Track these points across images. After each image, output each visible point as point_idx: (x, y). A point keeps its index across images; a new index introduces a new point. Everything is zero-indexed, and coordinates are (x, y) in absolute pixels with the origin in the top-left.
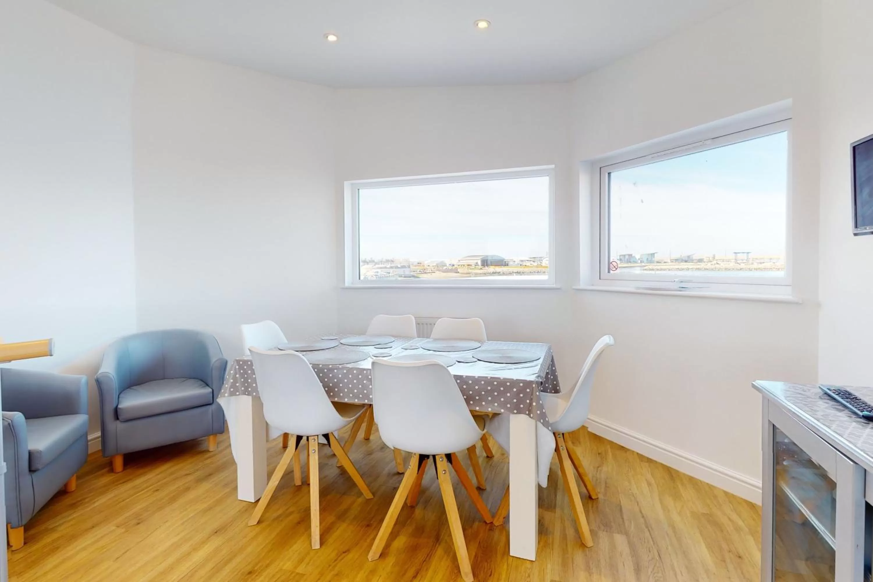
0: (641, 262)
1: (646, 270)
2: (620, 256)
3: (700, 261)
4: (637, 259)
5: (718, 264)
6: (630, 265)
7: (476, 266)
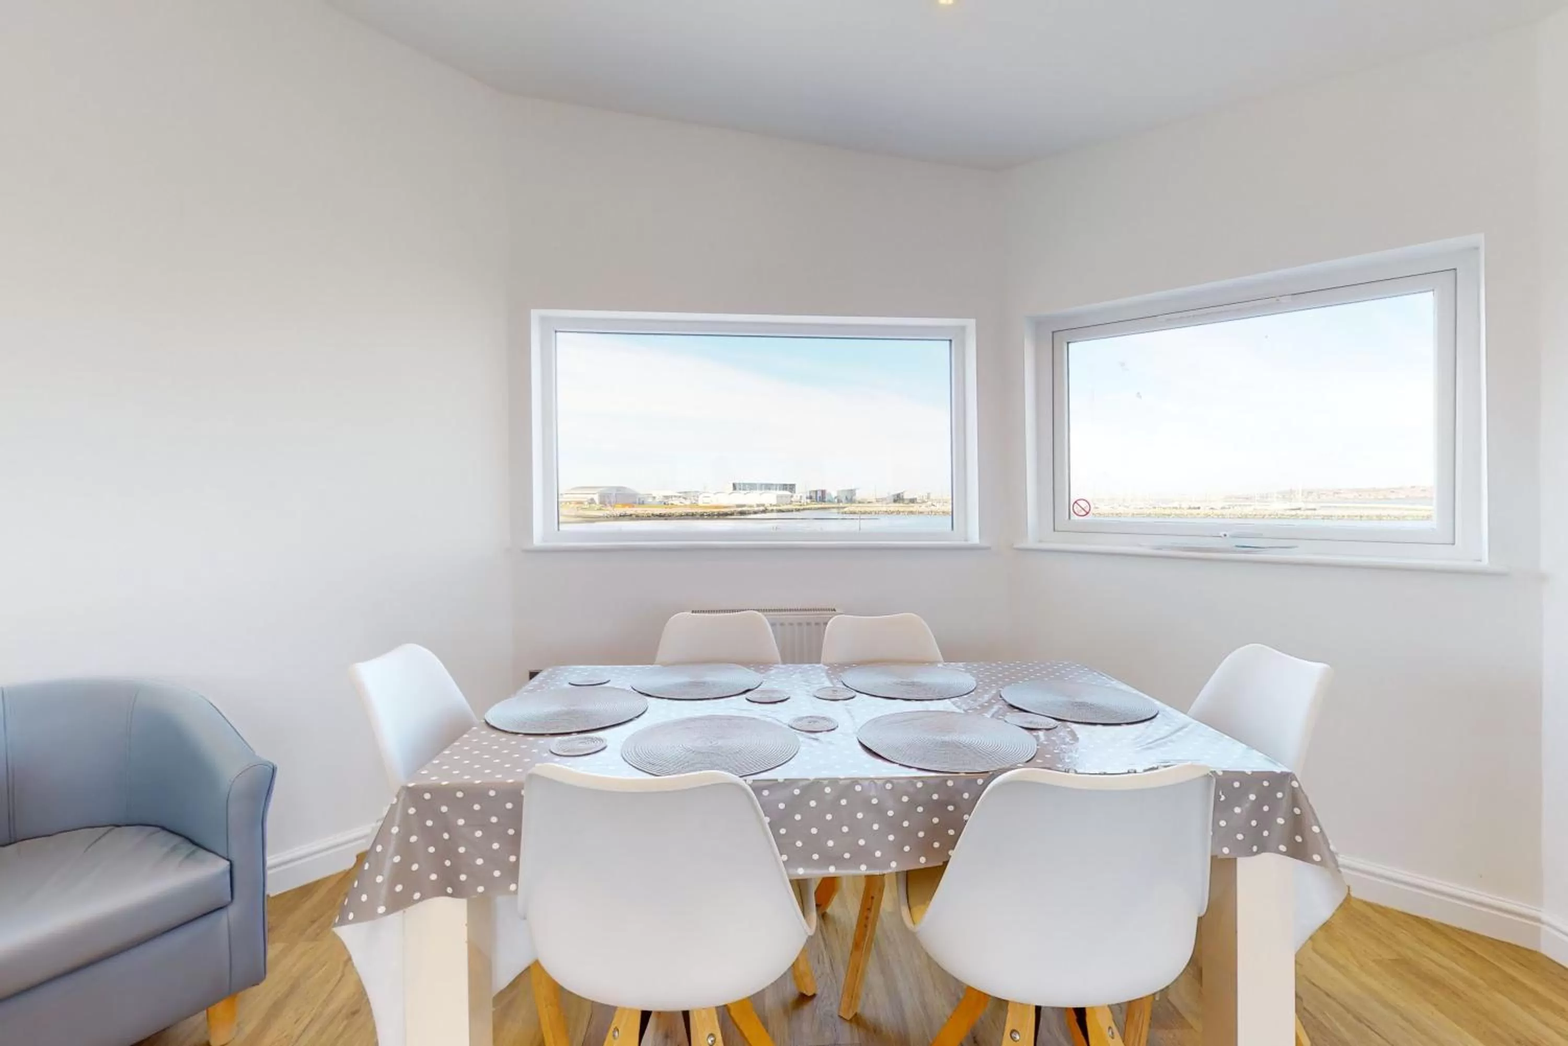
0: (839, 501)
1: (845, 513)
2: (810, 492)
3: (913, 501)
4: (834, 497)
5: (934, 505)
6: (823, 505)
7: (590, 503)
